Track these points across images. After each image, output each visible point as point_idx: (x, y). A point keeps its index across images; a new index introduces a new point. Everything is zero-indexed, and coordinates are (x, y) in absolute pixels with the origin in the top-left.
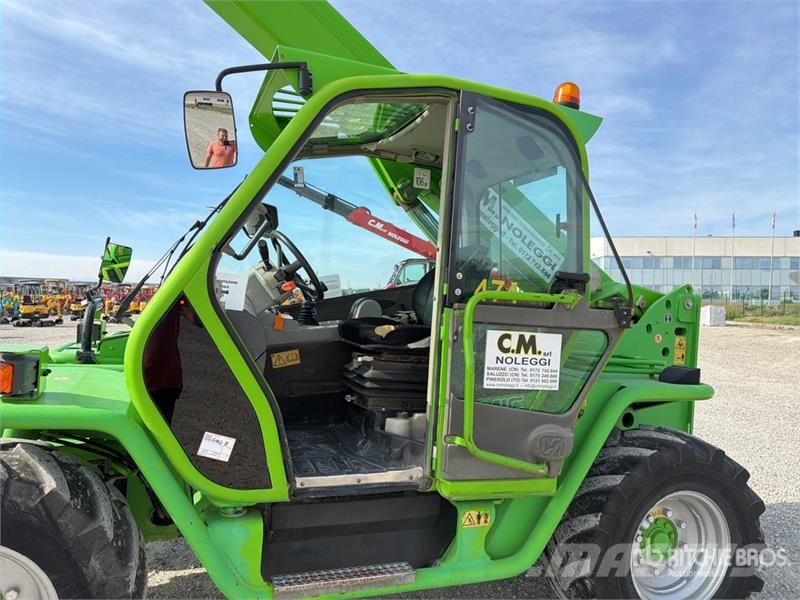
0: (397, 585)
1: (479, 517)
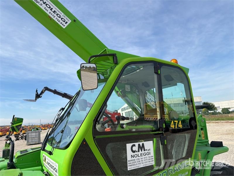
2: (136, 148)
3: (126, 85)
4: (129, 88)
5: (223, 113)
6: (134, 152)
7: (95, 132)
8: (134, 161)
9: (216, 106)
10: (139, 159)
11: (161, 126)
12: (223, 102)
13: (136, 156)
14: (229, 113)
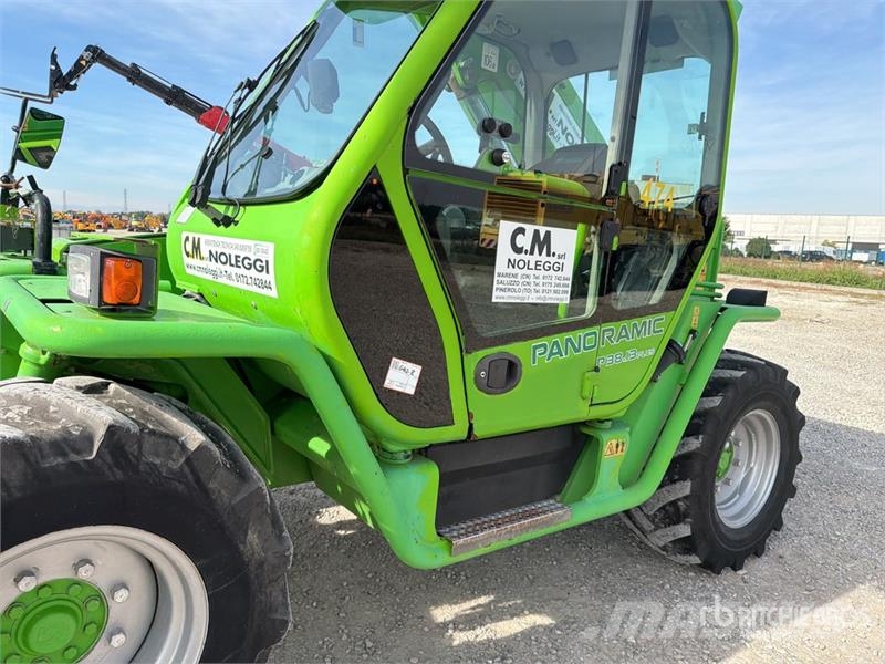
0: (555, 525)
1: (618, 446)
2: (524, 241)
3: (486, 45)
4: (495, 60)
5: (749, 255)
6: (518, 250)
7: (411, 156)
8: (513, 279)
9: (733, 228)
10: (527, 276)
11: (612, 188)
12: (759, 216)
13: (521, 264)
14: (769, 255)
